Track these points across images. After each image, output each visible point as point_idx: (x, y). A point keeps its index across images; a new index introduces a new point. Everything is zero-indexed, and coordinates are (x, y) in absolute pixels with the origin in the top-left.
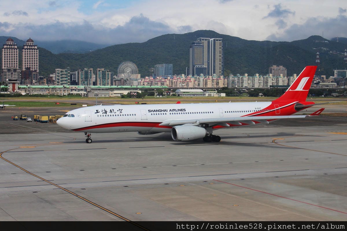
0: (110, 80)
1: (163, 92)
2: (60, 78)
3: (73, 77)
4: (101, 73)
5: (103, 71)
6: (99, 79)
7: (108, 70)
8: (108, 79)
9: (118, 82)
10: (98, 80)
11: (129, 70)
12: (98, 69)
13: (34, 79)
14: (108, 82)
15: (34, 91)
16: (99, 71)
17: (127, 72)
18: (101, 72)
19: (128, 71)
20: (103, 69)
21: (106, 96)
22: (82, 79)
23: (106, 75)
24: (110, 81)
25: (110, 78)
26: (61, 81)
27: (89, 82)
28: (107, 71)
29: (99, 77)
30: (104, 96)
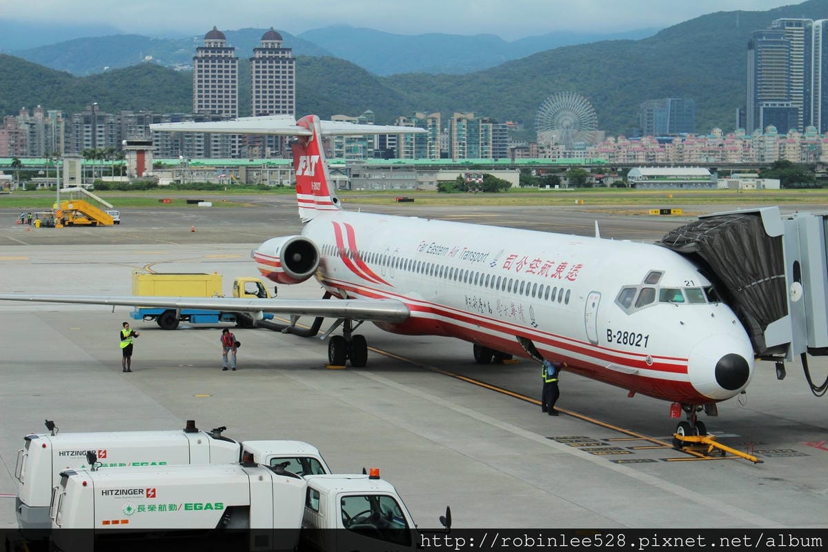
0: (491, 147)
1: (586, 175)
2: (344, 141)
3: (390, 140)
4: (464, 127)
5: (469, 122)
6: (460, 144)
7: (486, 119)
8: (486, 144)
9: (520, 153)
10: (456, 147)
11: (568, 119)
12: (455, 114)
13: (268, 146)
14: (486, 153)
15: (195, 174)
16: (459, 120)
17: (564, 125)
18: (464, 123)
19: (567, 123)
20: (471, 116)
21: (406, 187)
22: (407, 143)
23: (481, 134)
24: (491, 151)
25: (491, 142)
26: (347, 151)
27: (430, 153)
28: (484, 121)
29: (458, 139)
30: (401, 187)
